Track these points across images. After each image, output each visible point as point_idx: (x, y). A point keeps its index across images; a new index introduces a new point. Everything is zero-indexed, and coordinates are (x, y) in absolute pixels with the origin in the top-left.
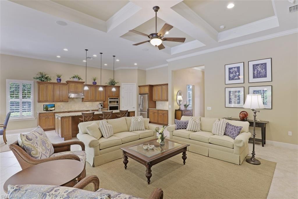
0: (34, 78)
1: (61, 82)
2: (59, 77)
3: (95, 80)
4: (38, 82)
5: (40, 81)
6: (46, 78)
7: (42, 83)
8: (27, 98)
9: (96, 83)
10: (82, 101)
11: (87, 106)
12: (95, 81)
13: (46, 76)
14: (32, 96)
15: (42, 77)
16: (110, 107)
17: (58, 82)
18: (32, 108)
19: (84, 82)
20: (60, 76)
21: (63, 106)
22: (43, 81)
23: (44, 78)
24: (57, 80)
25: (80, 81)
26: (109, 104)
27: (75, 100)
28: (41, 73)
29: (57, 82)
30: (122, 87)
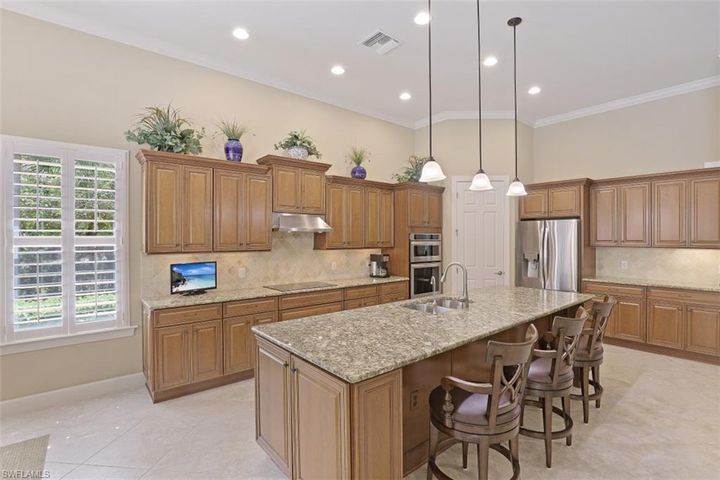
0: (130, 137)
1: (243, 161)
2: (234, 137)
3: (358, 162)
4: (146, 154)
5: (156, 149)
6: (183, 137)
7: (164, 159)
8: (96, 234)
9: (363, 172)
10: (316, 248)
11: (330, 265)
12: (361, 165)
13: (184, 127)
14: (118, 226)
15: (167, 131)
16: (416, 270)
17: (229, 159)
18: (119, 282)
19: (327, 167)
20: (240, 135)
21: (247, 270)
22: (171, 149)
23: (173, 133)
24: (227, 150)
25: (313, 159)
26: (413, 259)
27: (291, 241)
28: (158, 112)
29: (226, 159)
30: (454, 192)
